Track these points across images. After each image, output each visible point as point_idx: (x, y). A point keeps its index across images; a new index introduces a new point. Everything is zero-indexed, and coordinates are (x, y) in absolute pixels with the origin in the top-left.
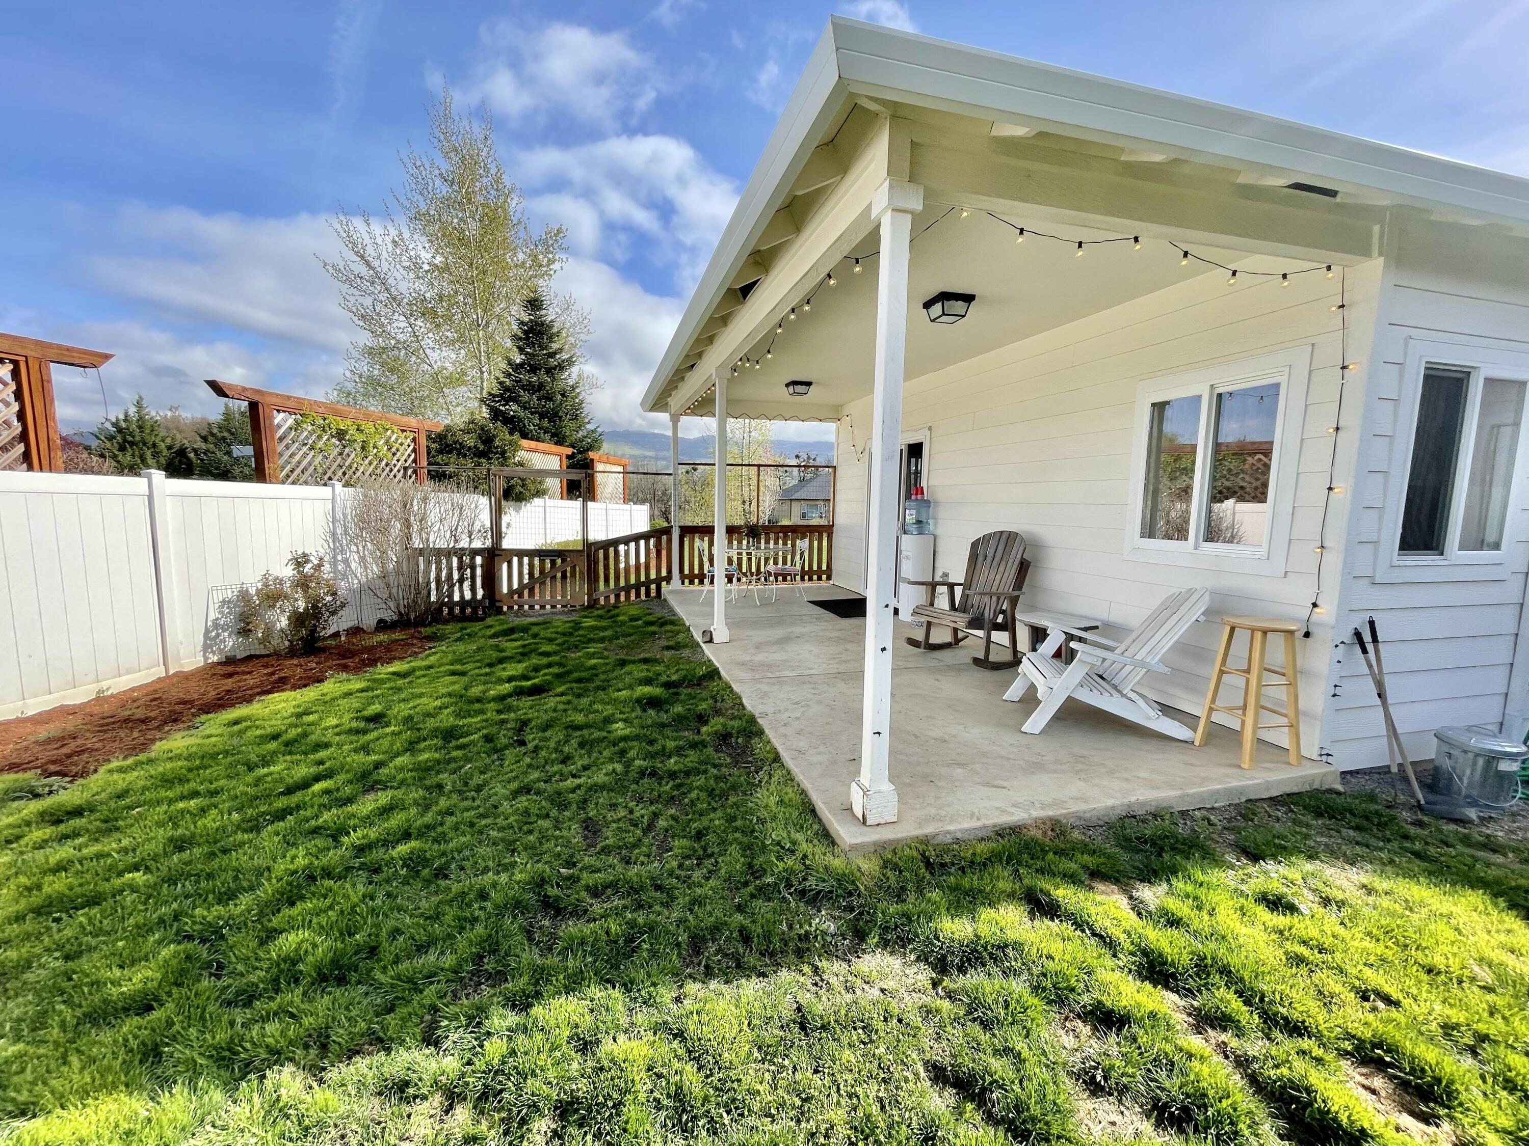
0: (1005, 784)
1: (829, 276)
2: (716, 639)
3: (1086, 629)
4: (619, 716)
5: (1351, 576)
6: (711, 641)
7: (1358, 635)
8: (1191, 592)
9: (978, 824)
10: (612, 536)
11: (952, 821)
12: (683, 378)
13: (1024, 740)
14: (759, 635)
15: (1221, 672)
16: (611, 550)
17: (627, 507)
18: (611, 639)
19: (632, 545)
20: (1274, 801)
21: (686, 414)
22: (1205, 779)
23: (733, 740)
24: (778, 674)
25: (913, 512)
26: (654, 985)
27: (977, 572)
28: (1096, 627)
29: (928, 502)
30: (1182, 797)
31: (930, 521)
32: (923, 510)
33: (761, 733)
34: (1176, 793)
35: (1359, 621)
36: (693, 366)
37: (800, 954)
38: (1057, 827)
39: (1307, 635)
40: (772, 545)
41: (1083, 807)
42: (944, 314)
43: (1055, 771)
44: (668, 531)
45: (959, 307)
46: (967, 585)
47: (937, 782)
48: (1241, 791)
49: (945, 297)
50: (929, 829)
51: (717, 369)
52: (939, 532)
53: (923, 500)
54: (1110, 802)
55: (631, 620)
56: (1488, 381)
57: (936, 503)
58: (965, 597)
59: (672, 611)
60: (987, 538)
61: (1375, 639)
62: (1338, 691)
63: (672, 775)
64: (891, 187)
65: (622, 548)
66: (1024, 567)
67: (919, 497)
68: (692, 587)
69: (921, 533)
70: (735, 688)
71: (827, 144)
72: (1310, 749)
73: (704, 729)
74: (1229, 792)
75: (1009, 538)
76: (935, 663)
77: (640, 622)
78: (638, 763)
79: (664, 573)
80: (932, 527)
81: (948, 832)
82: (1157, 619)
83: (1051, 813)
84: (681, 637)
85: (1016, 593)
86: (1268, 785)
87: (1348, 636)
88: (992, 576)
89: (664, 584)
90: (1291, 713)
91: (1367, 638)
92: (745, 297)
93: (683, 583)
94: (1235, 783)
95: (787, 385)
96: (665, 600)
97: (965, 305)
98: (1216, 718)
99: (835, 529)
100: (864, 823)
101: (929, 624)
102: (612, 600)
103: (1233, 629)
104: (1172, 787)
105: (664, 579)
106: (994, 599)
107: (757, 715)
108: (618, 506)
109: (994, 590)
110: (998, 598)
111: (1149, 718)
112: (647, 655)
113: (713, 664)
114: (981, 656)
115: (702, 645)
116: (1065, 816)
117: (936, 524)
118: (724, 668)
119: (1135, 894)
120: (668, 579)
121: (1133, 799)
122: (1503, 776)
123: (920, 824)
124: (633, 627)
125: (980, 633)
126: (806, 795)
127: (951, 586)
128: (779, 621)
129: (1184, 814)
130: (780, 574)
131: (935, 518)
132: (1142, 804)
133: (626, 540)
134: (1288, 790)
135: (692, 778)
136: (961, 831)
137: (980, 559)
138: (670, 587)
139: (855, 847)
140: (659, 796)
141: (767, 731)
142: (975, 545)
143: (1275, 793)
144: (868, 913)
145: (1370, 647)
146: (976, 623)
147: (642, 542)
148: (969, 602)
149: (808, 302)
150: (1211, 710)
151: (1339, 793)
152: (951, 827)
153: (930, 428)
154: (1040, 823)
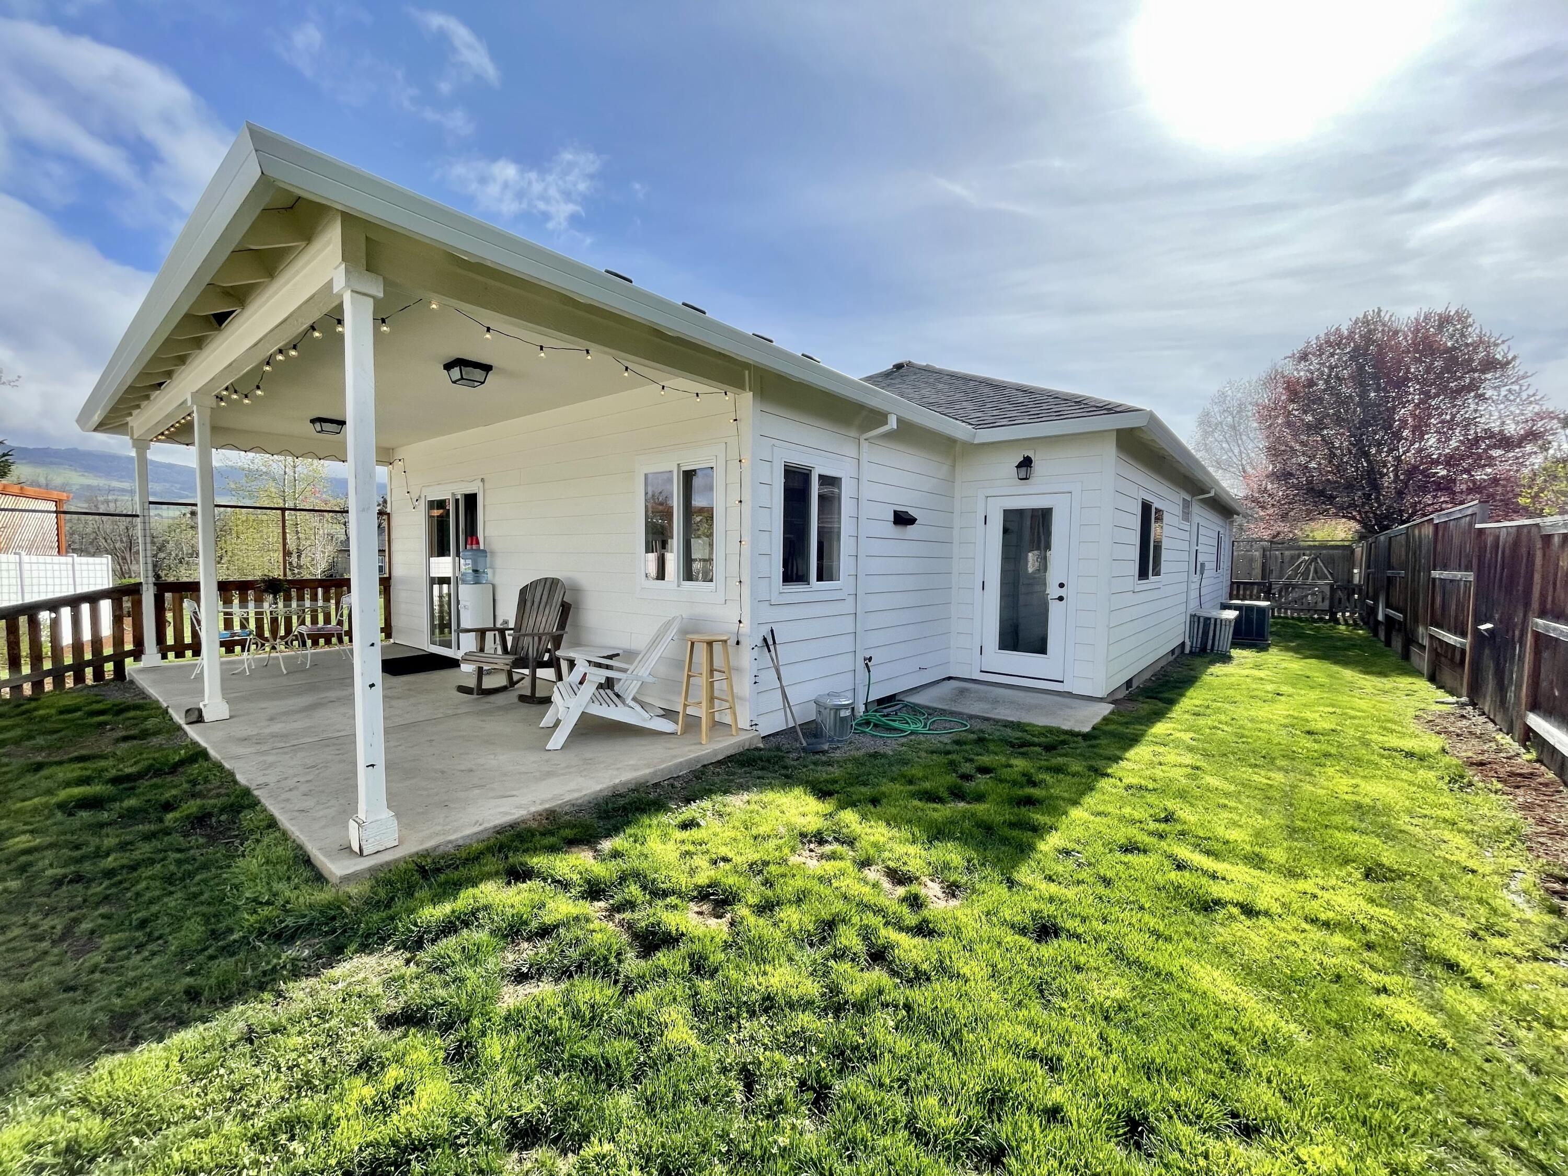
0: (514, 793)
1: (313, 328)
2: (207, 716)
3: (610, 657)
4: (22, 828)
5: (757, 601)
6: (200, 719)
7: (765, 640)
8: (674, 619)
9: (481, 828)
10: (30, 599)
11: (455, 831)
12: (147, 397)
13: (546, 756)
14: (275, 706)
15: (689, 676)
16: (23, 620)
17: (63, 559)
18: (17, 742)
19: (66, 612)
20: (720, 763)
21: (158, 441)
22: (675, 757)
23: (214, 820)
24: (295, 742)
25: (469, 561)
26: (49, 1074)
27: (527, 615)
28: (618, 655)
29: (484, 551)
30: (655, 773)
31: (489, 571)
32: (481, 560)
33: (255, 803)
34: (651, 770)
35: (765, 631)
36: (161, 384)
37: (262, 988)
38: (551, 815)
39: (738, 643)
40: (308, 603)
41: (576, 795)
42: (462, 378)
43: (563, 774)
44: (134, 591)
45: (478, 374)
46: (518, 628)
47: (452, 805)
48: (697, 760)
49: (460, 363)
50: (429, 844)
51: (194, 395)
52: (497, 581)
53: (478, 550)
54: (598, 787)
55: (61, 712)
56: (821, 477)
57: (492, 553)
58: (516, 640)
59: (142, 694)
60: (534, 585)
61: (774, 643)
62: (757, 679)
63: (109, 874)
64: (347, 271)
65: (45, 617)
66: (565, 609)
67: (474, 547)
68: (181, 661)
69: (477, 582)
70: (227, 765)
71: (286, 209)
72: (744, 723)
73: (170, 816)
74: (689, 762)
75: (552, 584)
76: (487, 706)
77: (79, 714)
78: (49, 872)
79: (129, 646)
80: (490, 576)
81: (450, 842)
82: (655, 642)
83: (547, 806)
84: (150, 724)
85: (560, 632)
86: (715, 752)
87: (759, 642)
88: (539, 619)
89: (129, 661)
90: (730, 699)
91: (770, 642)
92: (220, 325)
93: (164, 657)
94: (692, 756)
95: (313, 421)
96: (132, 682)
97: (484, 373)
98: (689, 711)
99: (392, 581)
100: (361, 854)
101: (480, 670)
102: (27, 689)
103: (693, 644)
104: (649, 766)
105: (130, 654)
106: (536, 639)
107: (253, 787)
108: (48, 559)
109: (536, 631)
110: (540, 639)
111: (644, 720)
112: (84, 752)
113: (199, 745)
114: (528, 692)
115: (186, 727)
116: (560, 806)
117: (494, 573)
118: (213, 747)
119: (599, 847)
120: (137, 654)
121: (617, 781)
122: (843, 720)
123: (422, 842)
124: (64, 721)
125: (526, 671)
126: (301, 848)
127: (502, 632)
128: (312, 688)
129: (656, 785)
130: (321, 636)
131: (492, 567)
132: (623, 784)
133: (53, 606)
134: (729, 753)
135: (140, 871)
136: (462, 838)
137: (529, 604)
138: (141, 665)
139: (346, 879)
140: (85, 901)
141: (263, 801)
142: (523, 591)
143: (720, 757)
144: (352, 929)
145: (772, 648)
146: (521, 662)
147: (85, 608)
148: (520, 645)
149: (295, 347)
150: (685, 706)
151: (761, 750)
152: (452, 837)
153: (482, 480)
154: (536, 816)
